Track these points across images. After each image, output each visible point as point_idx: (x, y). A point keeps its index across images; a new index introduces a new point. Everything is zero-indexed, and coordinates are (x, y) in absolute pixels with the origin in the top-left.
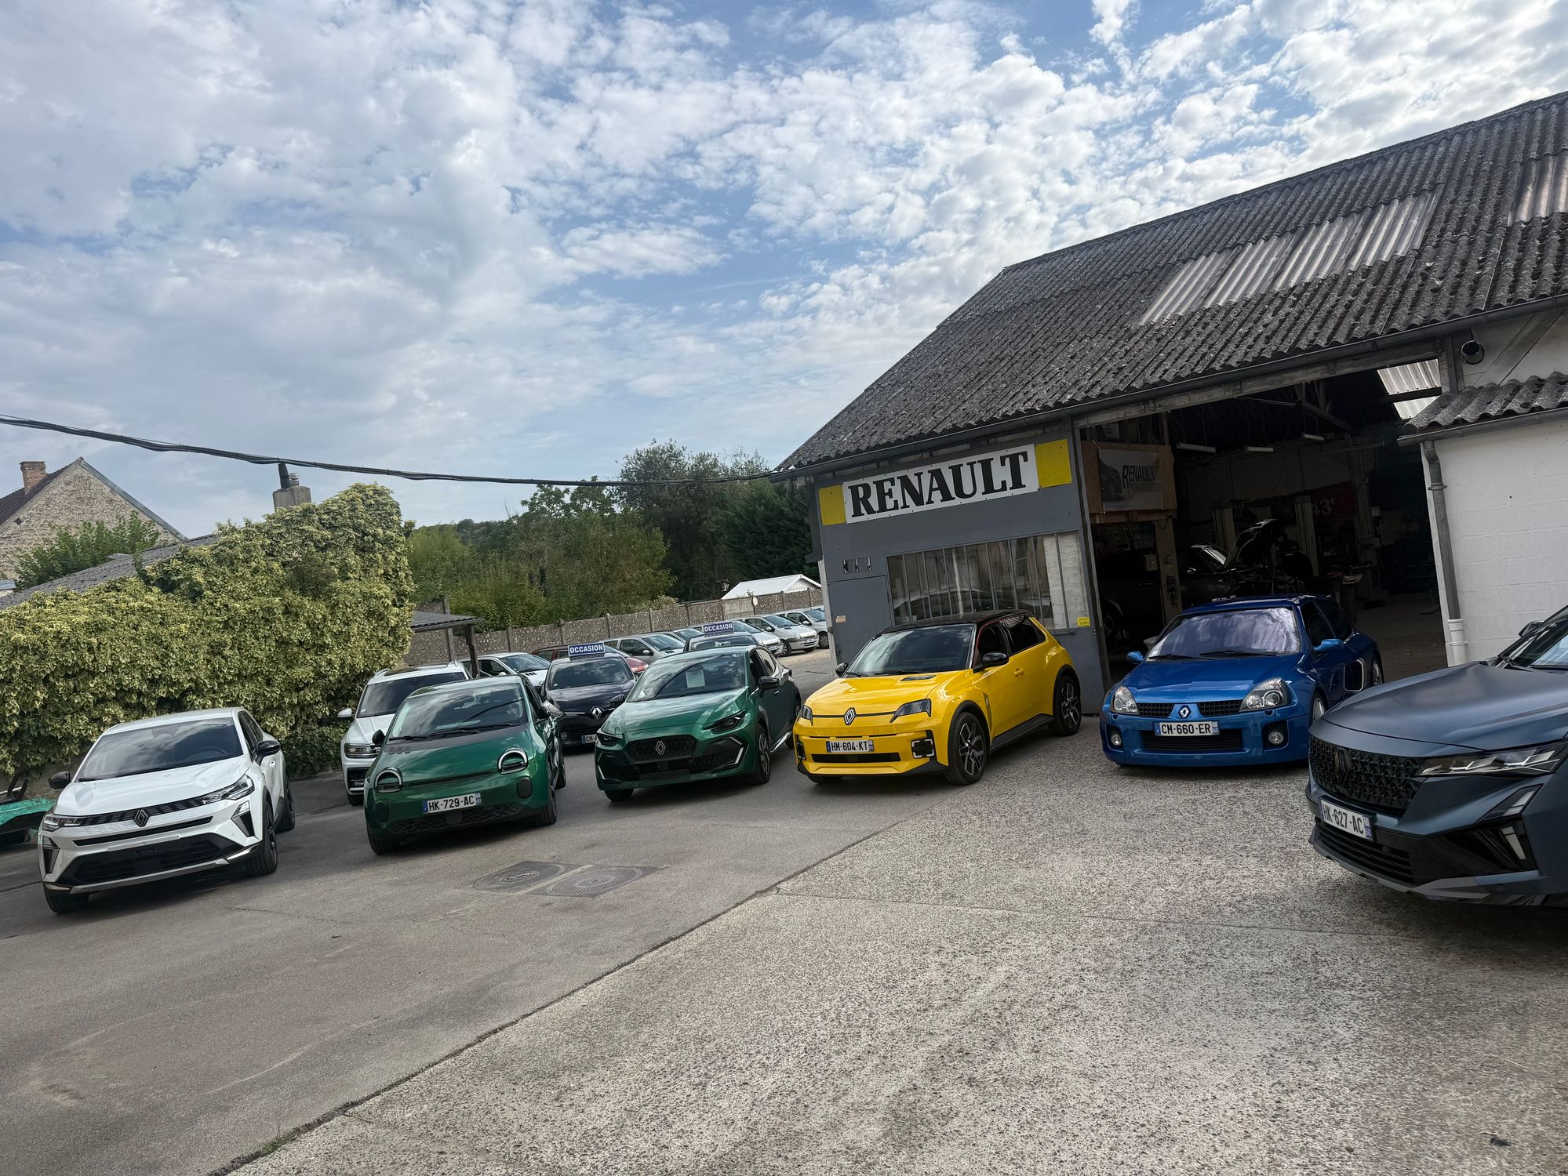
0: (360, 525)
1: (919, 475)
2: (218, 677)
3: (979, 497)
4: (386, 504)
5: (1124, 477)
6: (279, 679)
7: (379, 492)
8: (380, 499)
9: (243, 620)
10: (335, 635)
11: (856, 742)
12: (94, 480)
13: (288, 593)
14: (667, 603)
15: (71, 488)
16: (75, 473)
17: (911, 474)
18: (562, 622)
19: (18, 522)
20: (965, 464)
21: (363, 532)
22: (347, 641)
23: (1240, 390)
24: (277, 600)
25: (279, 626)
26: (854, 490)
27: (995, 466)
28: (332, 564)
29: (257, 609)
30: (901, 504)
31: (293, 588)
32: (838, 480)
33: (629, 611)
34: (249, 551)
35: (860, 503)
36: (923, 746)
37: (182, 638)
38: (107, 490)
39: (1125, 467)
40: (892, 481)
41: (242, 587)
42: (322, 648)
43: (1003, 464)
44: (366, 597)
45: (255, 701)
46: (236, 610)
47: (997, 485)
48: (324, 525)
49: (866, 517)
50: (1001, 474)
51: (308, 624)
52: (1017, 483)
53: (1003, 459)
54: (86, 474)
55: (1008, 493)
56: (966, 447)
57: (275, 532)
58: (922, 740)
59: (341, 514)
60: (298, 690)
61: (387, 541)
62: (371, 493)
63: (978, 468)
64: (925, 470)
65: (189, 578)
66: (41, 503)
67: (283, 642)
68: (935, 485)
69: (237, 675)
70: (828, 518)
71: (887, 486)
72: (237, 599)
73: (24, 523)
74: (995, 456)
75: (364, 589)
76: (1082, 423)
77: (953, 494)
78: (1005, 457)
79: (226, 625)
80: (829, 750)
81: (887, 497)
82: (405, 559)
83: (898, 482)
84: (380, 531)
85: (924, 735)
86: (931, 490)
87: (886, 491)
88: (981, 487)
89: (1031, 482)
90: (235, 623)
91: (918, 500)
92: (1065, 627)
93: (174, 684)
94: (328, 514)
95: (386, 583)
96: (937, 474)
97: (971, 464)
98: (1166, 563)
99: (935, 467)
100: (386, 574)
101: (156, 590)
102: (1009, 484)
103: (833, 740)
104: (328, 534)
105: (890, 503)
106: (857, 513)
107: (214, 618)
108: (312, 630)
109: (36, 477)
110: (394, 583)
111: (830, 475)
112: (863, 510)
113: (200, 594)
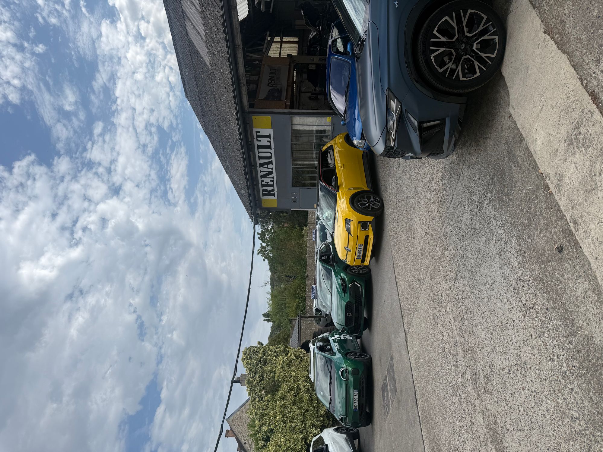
0: (256, 363)
1: (261, 171)
2: (302, 430)
3: (272, 151)
4: (250, 351)
5: (272, 86)
6: (307, 407)
7: (245, 353)
8: (248, 353)
9: (283, 416)
10: (294, 382)
11: (358, 249)
12: (234, 416)
13: (276, 397)
14: (305, 231)
15: (236, 425)
16: (231, 422)
17: (260, 174)
18: (306, 275)
19: (245, 443)
20: (259, 155)
21: (259, 362)
22: (297, 378)
23: (239, 46)
24: (278, 403)
25: (288, 403)
26: (264, 195)
27: (260, 144)
28: (269, 376)
29: (280, 410)
30: (272, 179)
31: (275, 394)
32: (260, 200)
33: (306, 246)
34: (260, 408)
35: (269, 193)
36: (364, 226)
37: (286, 440)
38: (238, 413)
39: (268, 85)
40: (262, 181)
41: (272, 414)
42: (298, 387)
43: (260, 141)
44: (282, 367)
45: (313, 416)
46: (279, 418)
47: (269, 144)
48: (254, 376)
49: (276, 192)
50: (264, 142)
51: (289, 392)
52: (269, 136)
53: (258, 141)
54: (232, 419)
55: (272, 140)
56: (251, 153)
57: (254, 396)
58: (361, 226)
59: (251, 369)
60: (312, 399)
61: (264, 354)
62: (245, 356)
63: (260, 150)
64: (259, 169)
65: (266, 432)
66: (240, 435)
67: (294, 403)
68: (266, 166)
69: (303, 422)
70: (275, 205)
71: (264, 183)
72: (276, 416)
73: (246, 442)
74: (256, 143)
75: (279, 367)
76: (247, 109)
77: (270, 160)
78: (257, 140)
79: (284, 423)
80: (360, 259)
81: (268, 184)
82: (271, 347)
83: (263, 179)
84: (259, 356)
85: (360, 224)
86: (267, 168)
87: (266, 184)
88: (269, 150)
89: (269, 131)
90: (284, 419)
91: (271, 173)
92: (330, 126)
93: (302, 447)
94: (250, 374)
95: (279, 356)
96: (261, 165)
97: (259, 152)
98: (313, 60)
99: (258, 165)
100: (275, 356)
101: (268, 444)
102: (269, 139)
103: (356, 257)
104: (258, 375)
105: (271, 183)
106: (274, 195)
107: (281, 427)
108: (291, 390)
109: (230, 433)
110: (280, 353)
111: (257, 202)
112: (273, 193)
113: (272, 430)
